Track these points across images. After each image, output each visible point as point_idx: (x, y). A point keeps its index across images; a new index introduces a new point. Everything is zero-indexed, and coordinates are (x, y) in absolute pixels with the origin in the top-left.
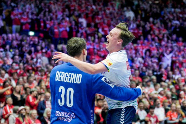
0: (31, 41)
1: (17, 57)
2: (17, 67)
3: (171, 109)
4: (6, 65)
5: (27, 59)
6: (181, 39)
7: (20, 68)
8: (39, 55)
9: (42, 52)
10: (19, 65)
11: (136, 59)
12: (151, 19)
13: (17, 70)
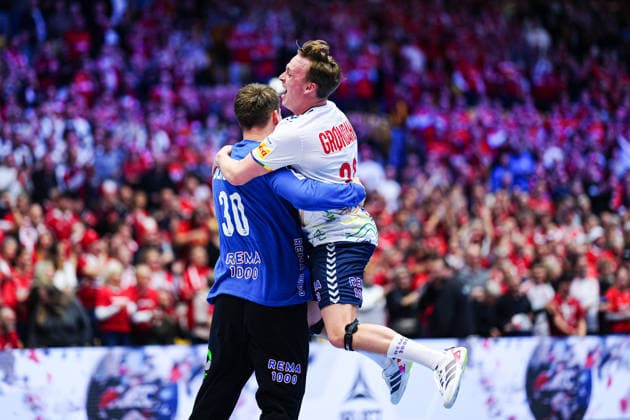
12: (595, 51)
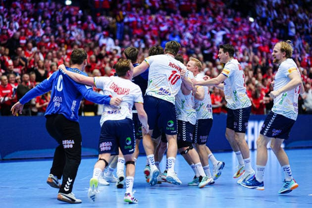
0: (67, 10)
1: (49, 28)
2: (48, 40)
3: (214, 92)
4: (36, 37)
5: (59, 31)
6: (239, 14)
7: (50, 41)
8: (73, 27)
9: (78, 25)
10: (50, 37)
11: (184, 34)
13: (47, 43)
